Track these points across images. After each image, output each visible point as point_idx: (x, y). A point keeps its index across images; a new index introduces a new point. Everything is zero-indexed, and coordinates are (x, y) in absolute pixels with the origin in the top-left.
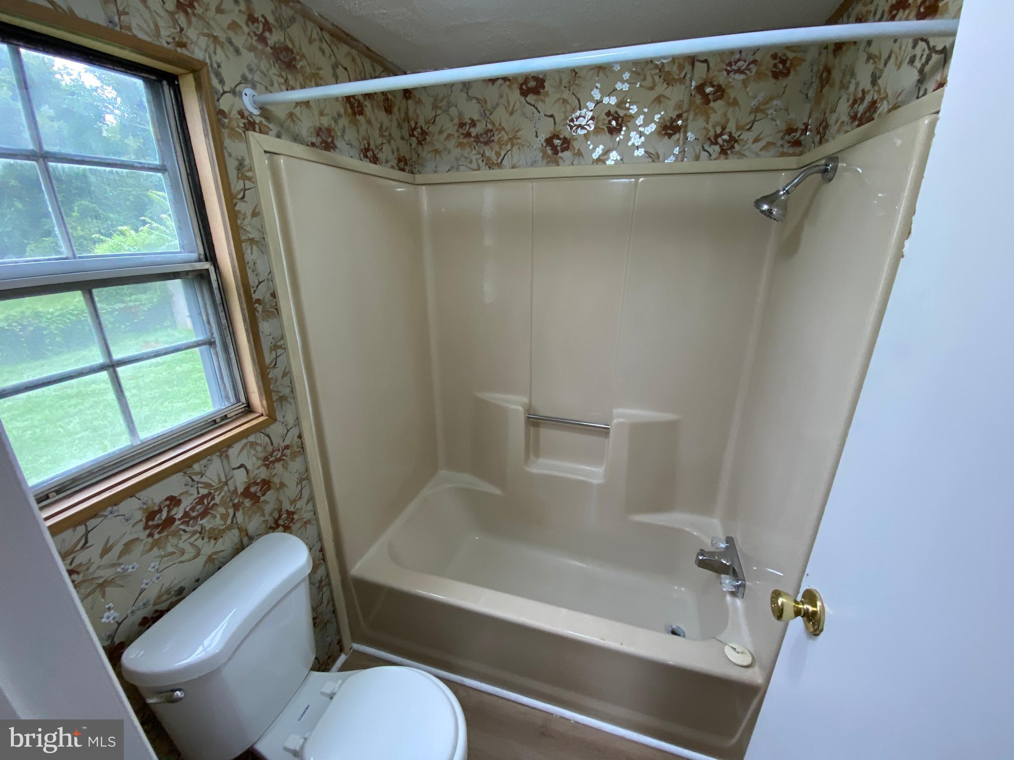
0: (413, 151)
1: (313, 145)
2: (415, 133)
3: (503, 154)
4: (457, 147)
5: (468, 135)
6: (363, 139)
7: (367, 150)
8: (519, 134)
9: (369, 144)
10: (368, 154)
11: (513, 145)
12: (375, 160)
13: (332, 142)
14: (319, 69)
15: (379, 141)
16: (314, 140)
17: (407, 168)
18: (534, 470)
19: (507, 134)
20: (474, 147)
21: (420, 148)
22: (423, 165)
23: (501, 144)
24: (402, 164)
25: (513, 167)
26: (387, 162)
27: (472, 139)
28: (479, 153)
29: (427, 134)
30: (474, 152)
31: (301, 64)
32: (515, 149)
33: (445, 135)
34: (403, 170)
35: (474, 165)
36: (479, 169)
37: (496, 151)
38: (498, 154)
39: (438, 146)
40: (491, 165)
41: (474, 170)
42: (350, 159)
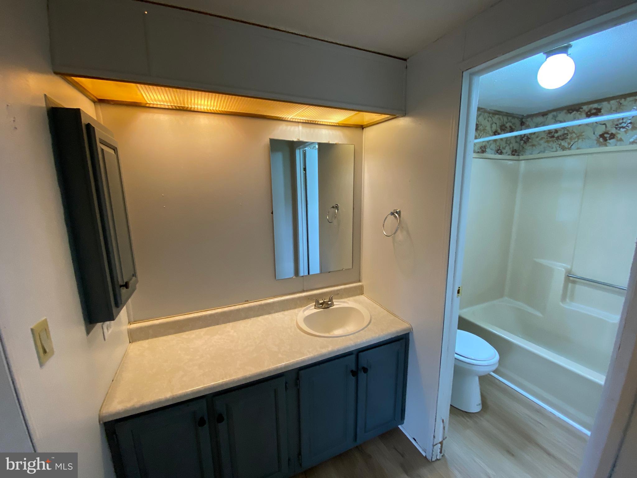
0: (521, 147)
1: (478, 152)
2: (524, 139)
3: (572, 143)
4: (546, 142)
5: (553, 137)
6: (497, 146)
7: (498, 150)
8: (583, 134)
9: (500, 148)
10: (499, 152)
11: (578, 139)
12: (501, 153)
13: (485, 150)
14: (486, 127)
15: (504, 146)
16: (479, 151)
17: (516, 154)
18: (566, 306)
19: (576, 134)
20: (556, 142)
21: (524, 145)
22: (525, 152)
23: (571, 139)
24: (514, 153)
25: (578, 149)
26: (506, 153)
27: (555, 138)
28: (558, 144)
29: (529, 138)
30: (555, 144)
31: (480, 127)
32: (580, 141)
33: (540, 138)
34: (514, 155)
35: (554, 149)
36: (556, 151)
37: (568, 143)
38: (569, 144)
39: (535, 143)
40: (564, 149)
41: (553, 152)
42: (491, 155)
